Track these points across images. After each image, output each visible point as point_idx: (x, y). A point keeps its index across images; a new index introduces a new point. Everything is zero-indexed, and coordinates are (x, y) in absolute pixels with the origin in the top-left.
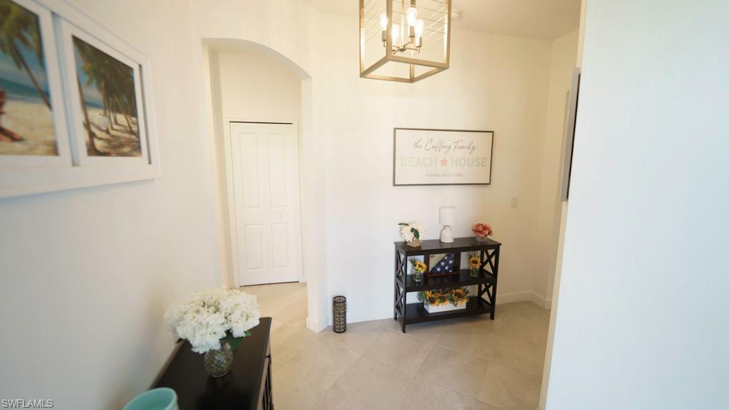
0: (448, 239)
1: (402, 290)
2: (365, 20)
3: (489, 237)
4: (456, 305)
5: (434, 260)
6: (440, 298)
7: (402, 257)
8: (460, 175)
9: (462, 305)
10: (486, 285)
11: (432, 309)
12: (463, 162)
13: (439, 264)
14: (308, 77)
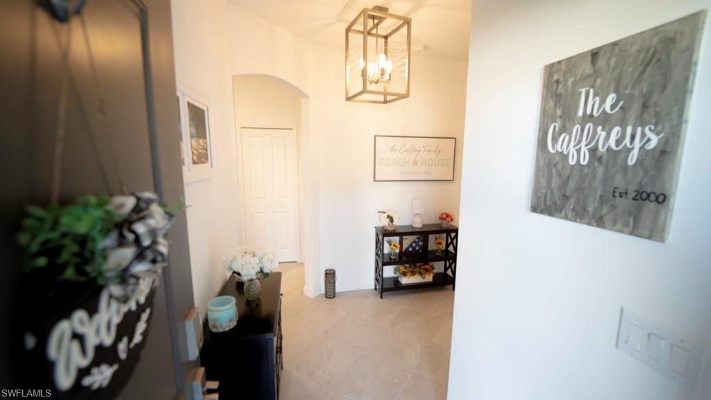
0: (418, 224)
1: (380, 264)
2: (350, 59)
3: (451, 223)
4: (424, 278)
5: (408, 241)
6: (412, 272)
7: (380, 237)
8: (429, 173)
9: (429, 278)
10: (449, 262)
11: (405, 281)
12: (430, 163)
13: (411, 245)
14: (306, 96)
